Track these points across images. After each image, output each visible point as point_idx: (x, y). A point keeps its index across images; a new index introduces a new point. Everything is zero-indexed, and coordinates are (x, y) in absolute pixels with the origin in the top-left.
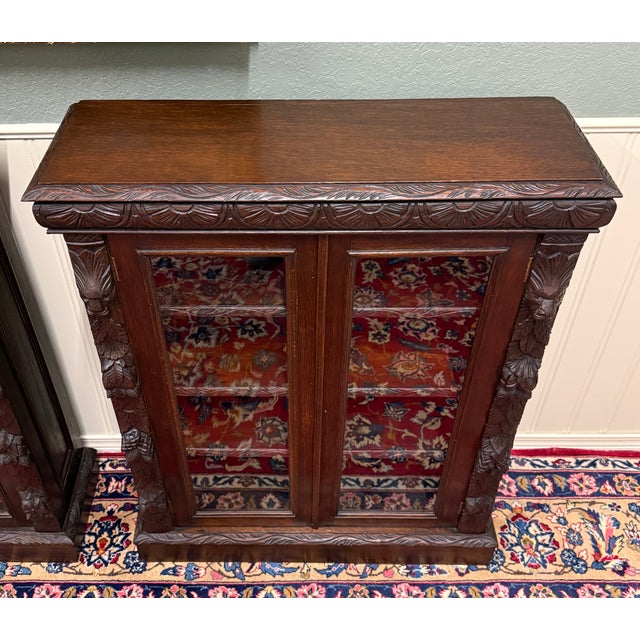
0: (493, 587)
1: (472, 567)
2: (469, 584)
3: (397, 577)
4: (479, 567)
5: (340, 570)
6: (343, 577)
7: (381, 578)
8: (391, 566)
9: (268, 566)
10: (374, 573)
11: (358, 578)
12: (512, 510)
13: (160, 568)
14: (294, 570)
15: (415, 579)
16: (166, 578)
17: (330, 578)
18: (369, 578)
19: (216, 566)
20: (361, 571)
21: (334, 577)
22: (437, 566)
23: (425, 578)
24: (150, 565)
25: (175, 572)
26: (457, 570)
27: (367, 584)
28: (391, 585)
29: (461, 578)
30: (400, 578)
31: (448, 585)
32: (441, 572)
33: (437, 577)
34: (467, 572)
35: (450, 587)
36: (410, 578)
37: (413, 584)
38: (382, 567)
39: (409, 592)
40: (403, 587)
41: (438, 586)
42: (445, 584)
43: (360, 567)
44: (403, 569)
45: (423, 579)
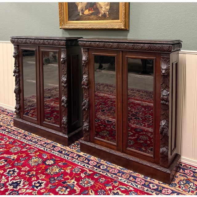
0: (167, 189)
1: (164, 183)
2: (160, 186)
4: (166, 184)
5: (125, 170)
6: (125, 171)
7: (136, 175)
8: (140, 174)
9: (108, 162)
10: (134, 174)
11: (129, 173)
12: (187, 178)
13: (83, 154)
14: (114, 165)
16: (83, 155)
18: (132, 174)
19: (96, 158)
21: (123, 170)
22: (153, 179)
24: (81, 152)
25: (86, 155)
26: (159, 182)
27: (130, 175)
28: (137, 177)
29: (159, 184)
30: (141, 177)
32: (153, 181)
33: (152, 181)
34: (162, 184)
36: (144, 178)
37: (143, 180)
38: (137, 174)
39: (141, 180)
40: (140, 179)
41: (150, 183)
42: (153, 183)
43: (131, 171)
44: (143, 176)
45: (147, 180)
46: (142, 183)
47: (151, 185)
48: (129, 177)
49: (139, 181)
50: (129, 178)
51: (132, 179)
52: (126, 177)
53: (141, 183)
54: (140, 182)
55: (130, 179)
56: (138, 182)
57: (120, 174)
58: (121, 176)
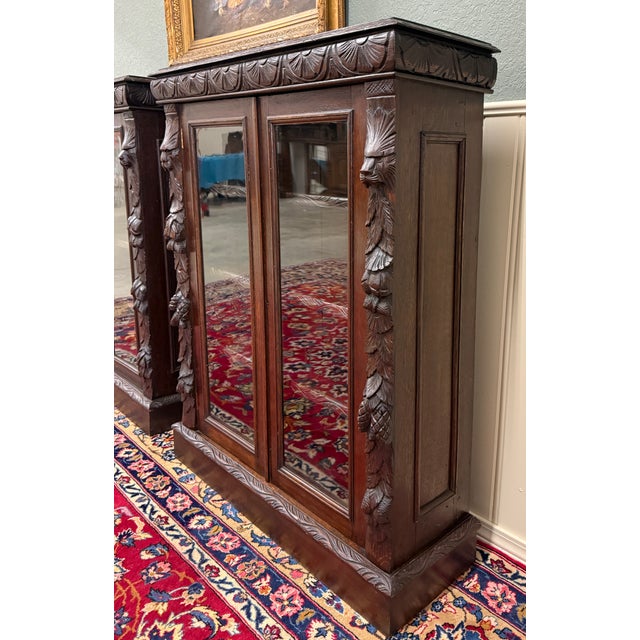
1: (372, 628)
2: (348, 636)
3: (299, 582)
4: (379, 633)
5: (265, 545)
6: (263, 550)
7: (287, 572)
8: (306, 571)
9: (229, 507)
10: (287, 565)
11: (270, 558)
12: (479, 620)
13: (177, 466)
14: (240, 521)
15: (310, 594)
17: (253, 544)
18: (278, 565)
20: (279, 556)
21: (256, 545)
22: (342, 602)
23: (320, 601)
25: (181, 472)
26: (354, 618)
27: (270, 567)
28: (286, 582)
29: (349, 627)
30: (300, 584)
31: (330, 621)
32: (339, 607)
33: (331, 609)
34: (362, 627)
35: (330, 624)
36: (308, 591)
37: (302, 596)
38: (299, 566)
39: (291, 598)
40: (293, 591)
41: (321, 615)
42: (328, 618)
43: (283, 554)
44: (312, 580)
45: (316, 599)
46: (288, 610)
47: (316, 625)
48: (261, 574)
49: (280, 600)
50: (255, 580)
51: (263, 588)
52: (250, 574)
53: (283, 608)
54: (286, 603)
55: (258, 583)
56: (275, 603)
57: (237, 559)
58: (235, 567)
